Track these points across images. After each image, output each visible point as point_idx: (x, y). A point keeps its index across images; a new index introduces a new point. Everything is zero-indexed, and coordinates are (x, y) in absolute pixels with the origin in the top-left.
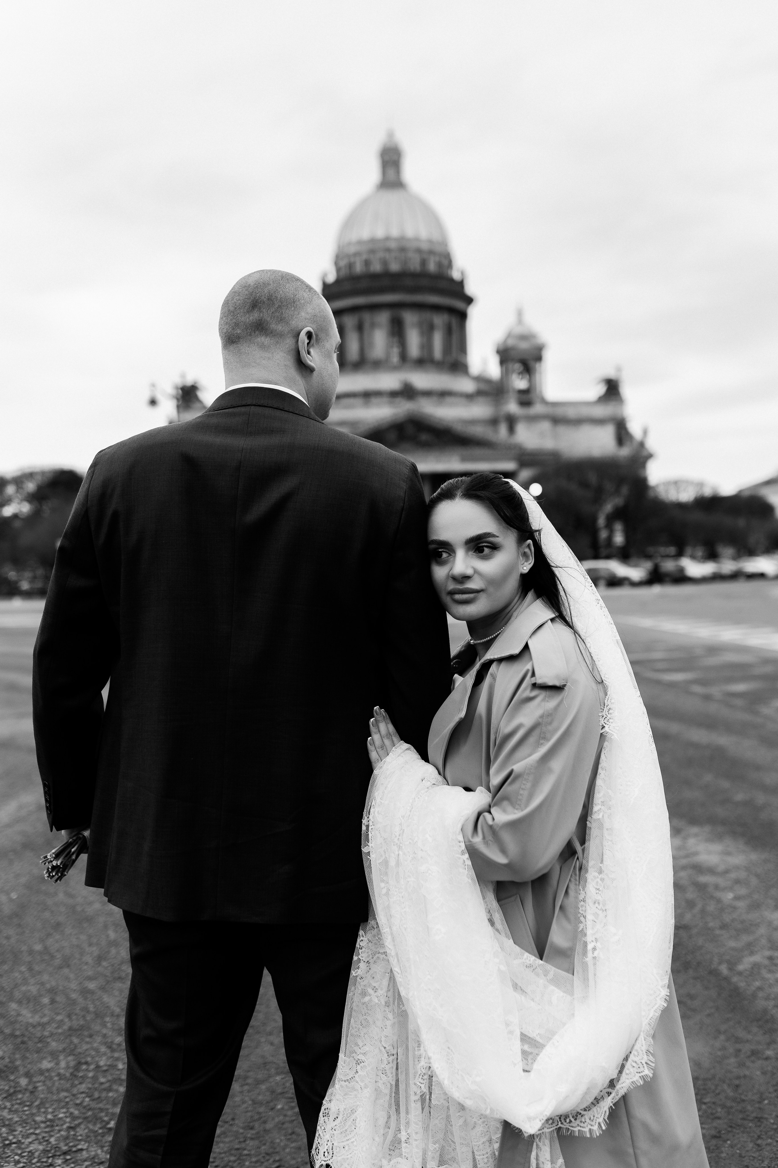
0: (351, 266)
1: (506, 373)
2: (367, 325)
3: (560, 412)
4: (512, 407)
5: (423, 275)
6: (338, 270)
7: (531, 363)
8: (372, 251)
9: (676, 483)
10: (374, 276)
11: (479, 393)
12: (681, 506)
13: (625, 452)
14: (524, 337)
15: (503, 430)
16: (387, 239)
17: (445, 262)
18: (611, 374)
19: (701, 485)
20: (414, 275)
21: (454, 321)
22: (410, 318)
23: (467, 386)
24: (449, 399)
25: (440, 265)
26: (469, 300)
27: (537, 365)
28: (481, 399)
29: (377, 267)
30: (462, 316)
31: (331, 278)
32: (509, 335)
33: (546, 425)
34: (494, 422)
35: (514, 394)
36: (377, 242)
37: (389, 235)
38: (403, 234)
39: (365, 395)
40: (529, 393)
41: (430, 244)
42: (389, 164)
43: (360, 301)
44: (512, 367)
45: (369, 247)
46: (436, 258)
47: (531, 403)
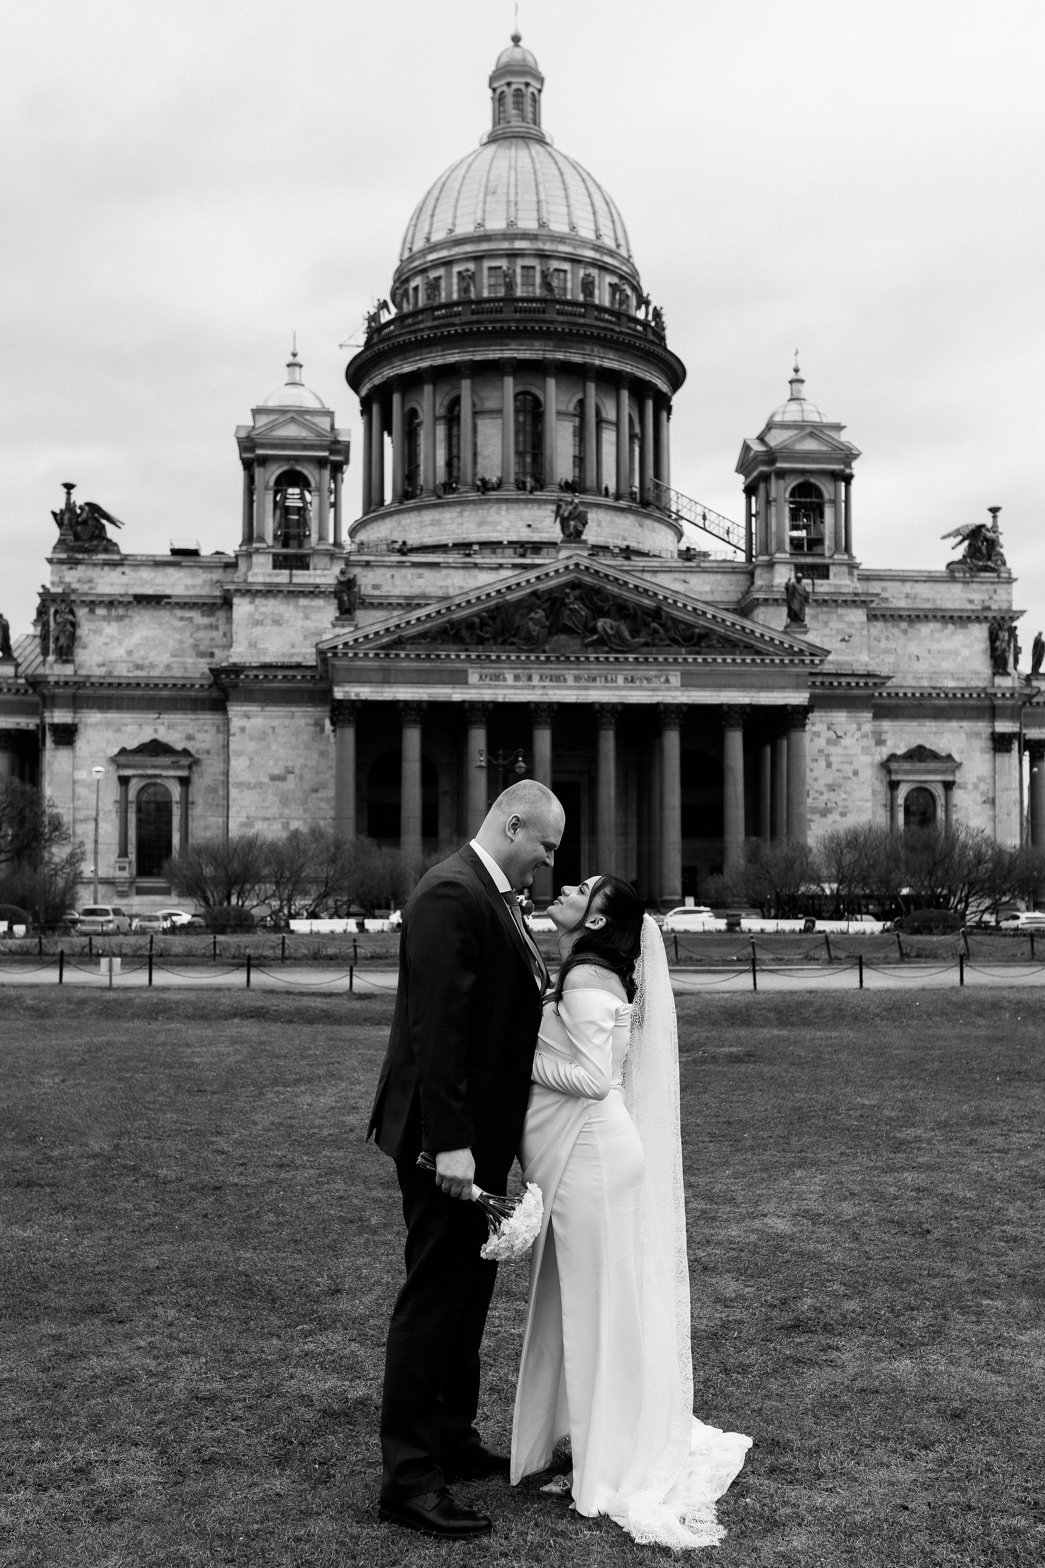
2: (465, 410)
10: (481, 306)
16: (512, 234)
20: (567, 306)
22: (555, 395)
26: (678, 373)
27: (841, 491)
29: (490, 289)
32: (771, 427)
35: (788, 547)
36: (487, 237)
37: (511, 224)
38: (542, 225)
39: (464, 547)
40: (818, 549)
41: (597, 248)
42: (509, 100)
43: (453, 357)
44: (781, 490)
45: (469, 248)
46: (609, 279)
47: (822, 572)
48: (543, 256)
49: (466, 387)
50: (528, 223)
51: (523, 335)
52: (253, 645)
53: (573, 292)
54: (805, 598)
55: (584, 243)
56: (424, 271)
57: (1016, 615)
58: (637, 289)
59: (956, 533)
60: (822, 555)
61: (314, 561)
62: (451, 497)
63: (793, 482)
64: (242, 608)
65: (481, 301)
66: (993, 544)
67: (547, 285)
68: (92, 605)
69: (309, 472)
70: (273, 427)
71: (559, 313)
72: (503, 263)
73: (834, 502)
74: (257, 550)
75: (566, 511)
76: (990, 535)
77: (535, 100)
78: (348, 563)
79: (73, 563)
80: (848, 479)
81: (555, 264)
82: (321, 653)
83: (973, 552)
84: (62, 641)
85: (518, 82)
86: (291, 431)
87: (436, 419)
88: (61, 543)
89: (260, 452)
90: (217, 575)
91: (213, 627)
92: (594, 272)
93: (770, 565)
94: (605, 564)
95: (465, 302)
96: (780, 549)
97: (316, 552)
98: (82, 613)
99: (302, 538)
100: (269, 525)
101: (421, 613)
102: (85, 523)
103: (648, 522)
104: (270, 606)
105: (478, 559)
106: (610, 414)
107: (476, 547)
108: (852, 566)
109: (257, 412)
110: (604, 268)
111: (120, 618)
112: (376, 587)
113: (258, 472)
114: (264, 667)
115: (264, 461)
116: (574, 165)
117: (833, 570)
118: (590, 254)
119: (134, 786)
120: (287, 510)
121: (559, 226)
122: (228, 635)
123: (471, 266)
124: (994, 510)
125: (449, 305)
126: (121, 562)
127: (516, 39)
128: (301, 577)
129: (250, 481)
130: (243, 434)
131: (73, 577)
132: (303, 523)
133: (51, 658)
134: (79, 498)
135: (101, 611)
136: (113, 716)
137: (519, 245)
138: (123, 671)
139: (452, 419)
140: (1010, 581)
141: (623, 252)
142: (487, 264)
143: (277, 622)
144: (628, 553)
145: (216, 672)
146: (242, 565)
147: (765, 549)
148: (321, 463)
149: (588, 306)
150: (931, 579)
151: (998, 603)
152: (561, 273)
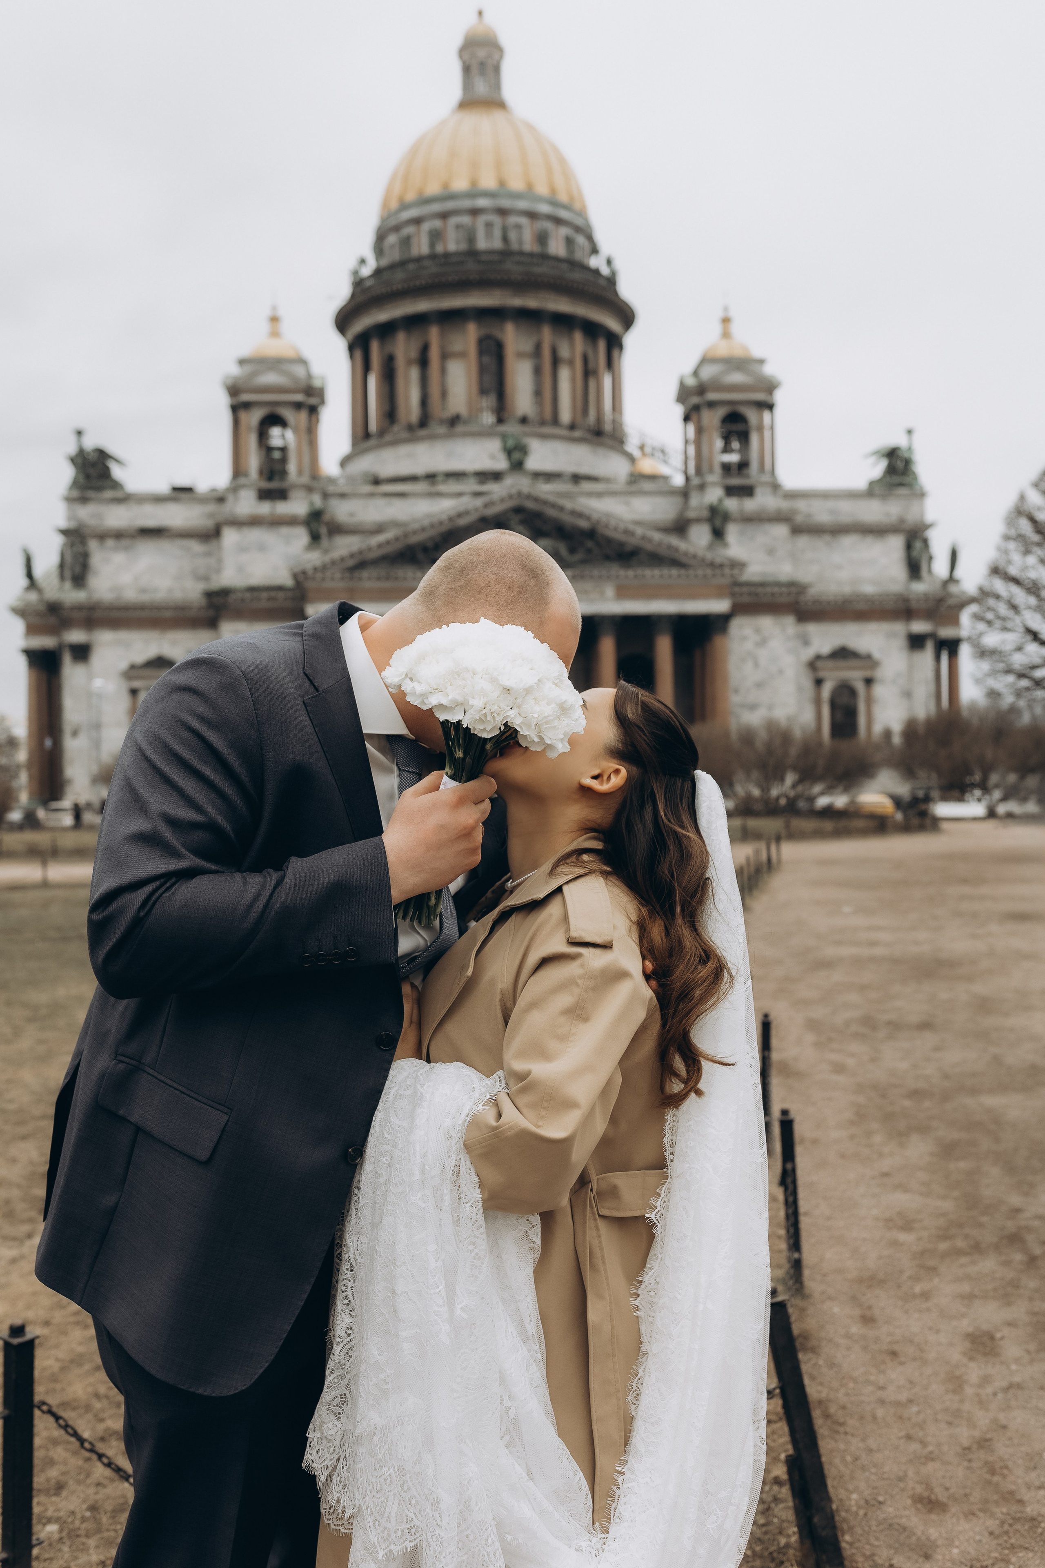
0: (406, 245)
2: (434, 354)
5: (542, 258)
6: (380, 253)
8: (444, 216)
10: (448, 259)
14: (737, 363)
16: (473, 194)
17: (581, 239)
20: (523, 257)
21: (599, 352)
22: (515, 339)
25: (569, 241)
27: (764, 418)
29: (454, 244)
30: (615, 343)
32: (705, 361)
35: (718, 470)
36: (453, 197)
37: (474, 183)
38: (502, 183)
39: (431, 477)
40: (745, 471)
41: (554, 203)
42: (475, 69)
43: (422, 306)
44: (712, 419)
45: (437, 207)
46: (564, 231)
47: (747, 491)
48: (503, 212)
49: (434, 333)
50: (488, 182)
51: (483, 283)
52: (240, 569)
53: (529, 244)
54: (726, 517)
55: (540, 199)
56: (397, 228)
57: (927, 527)
58: (590, 238)
59: (876, 453)
60: (748, 476)
61: (294, 494)
62: (423, 432)
63: (721, 412)
64: (230, 536)
65: (447, 255)
66: (908, 462)
67: (505, 239)
68: (102, 537)
69: (288, 414)
70: (254, 374)
71: (518, 263)
72: (466, 220)
73: (760, 428)
74: (244, 486)
75: (511, 443)
76: (906, 455)
77: (497, 69)
78: (326, 496)
79: (84, 500)
80: (770, 407)
81: (512, 220)
82: (295, 576)
83: (891, 470)
84: (78, 569)
85: (481, 53)
86: (270, 378)
87: (409, 363)
88: (75, 484)
89: (245, 397)
90: (211, 508)
91: (208, 554)
92: (548, 225)
93: (702, 487)
94: (545, 489)
95: (433, 256)
96: (711, 471)
97: (295, 486)
98: (93, 545)
99: (283, 473)
100: (253, 461)
101: (381, 538)
102: (93, 465)
103: (601, 451)
104: (255, 535)
105: (442, 488)
106: (564, 352)
107: (440, 478)
108: (775, 487)
109: (242, 362)
110: (558, 221)
111: (126, 549)
112: (352, 515)
113: (243, 415)
114: (252, 589)
115: (247, 406)
116: (531, 128)
117: (759, 491)
118: (544, 208)
119: (142, 696)
120: (270, 449)
121: (516, 184)
122: (220, 561)
123: (437, 224)
124: (910, 432)
125: (419, 259)
126: (126, 499)
127: (480, 13)
128: (283, 508)
129: (236, 423)
130: (230, 382)
131: (86, 513)
132: (284, 460)
133: (68, 585)
134: (90, 443)
135: (110, 543)
136: (124, 635)
137: (482, 203)
138: (131, 595)
139: (423, 362)
140: (922, 495)
141: (577, 206)
142: (453, 221)
143: (262, 548)
144: (576, 478)
145: (210, 595)
146: (230, 498)
147: (699, 471)
148: (298, 406)
149: (544, 257)
150: (852, 495)
151: (911, 517)
152: (518, 227)
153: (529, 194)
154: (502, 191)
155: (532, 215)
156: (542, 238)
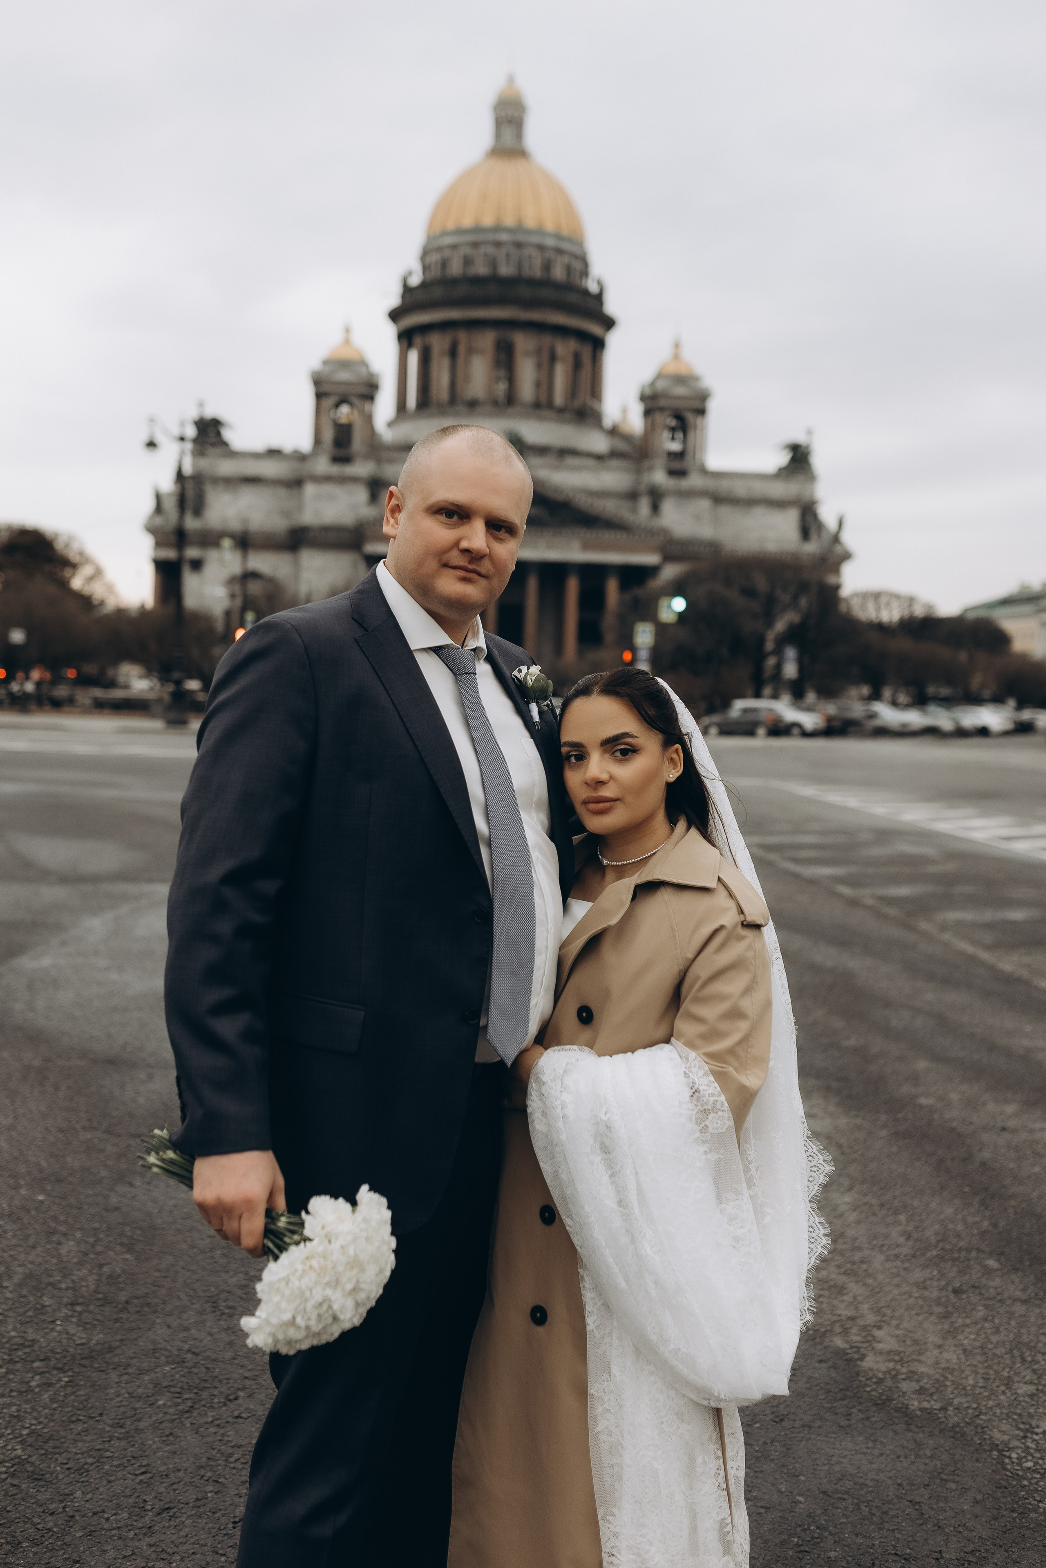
0: (444, 264)
1: (651, 428)
2: (462, 349)
3: (724, 486)
4: (659, 477)
5: (546, 283)
6: (425, 268)
7: (690, 417)
8: (475, 245)
9: (877, 596)
10: (476, 281)
11: (614, 454)
12: (880, 628)
13: (811, 548)
14: (682, 379)
15: (644, 506)
16: (498, 228)
17: (577, 265)
18: (800, 438)
19: (911, 600)
20: (532, 282)
21: (586, 351)
22: (523, 342)
23: (599, 443)
24: (571, 461)
25: (569, 269)
26: (609, 323)
27: (699, 420)
28: (615, 463)
29: (481, 269)
30: (598, 344)
31: (415, 280)
32: (659, 376)
33: (704, 504)
34: (632, 496)
35: (664, 456)
36: (482, 230)
37: (498, 221)
38: (520, 222)
40: (683, 459)
41: (558, 237)
42: (505, 123)
43: (455, 314)
44: (662, 419)
45: (470, 238)
46: (565, 260)
47: (683, 474)
48: (519, 245)
49: (462, 336)
50: (509, 221)
51: (502, 300)
52: (316, 513)
53: (537, 272)
55: (548, 235)
56: (439, 249)
57: (818, 502)
58: (584, 265)
59: (785, 447)
60: (685, 462)
61: (357, 459)
62: (452, 409)
63: (668, 414)
64: (309, 488)
65: (475, 278)
66: (806, 455)
67: (520, 267)
68: (212, 481)
69: (356, 401)
70: (335, 372)
73: (695, 428)
74: (321, 451)
76: (806, 449)
79: (203, 452)
80: (703, 413)
81: (526, 251)
83: (794, 461)
85: (510, 111)
86: (344, 375)
87: (442, 353)
88: (197, 440)
89: (326, 386)
90: (295, 465)
91: (291, 499)
92: (553, 255)
95: (465, 278)
96: (659, 457)
97: (357, 453)
98: (208, 487)
99: (350, 444)
102: (210, 428)
104: (329, 488)
106: (560, 352)
108: (704, 470)
110: (561, 252)
111: (233, 491)
113: (324, 400)
115: (328, 393)
117: (691, 474)
118: (550, 242)
120: (339, 425)
121: (530, 223)
123: (469, 250)
124: (809, 433)
125: (454, 279)
126: (232, 454)
127: (511, 79)
128: (348, 469)
129: (319, 406)
130: (315, 375)
131: (204, 463)
132: (350, 432)
134: (208, 412)
135: (221, 486)
136: (223, 552)
137: (504, 237)
139: (453, 353)
140: (814, 479)
141: (576, 240)
142: (482, 249)
143: (332, 498)
145: (293, 530)
146: (313, 459)
147: (649, 457)
148: (362, 396)
149: (549, 281)
150: (765, 477)
152: (530, 257)
153: (539, 231)
154: (520, 228)
155: (541, 248)
156: (547, 266)
